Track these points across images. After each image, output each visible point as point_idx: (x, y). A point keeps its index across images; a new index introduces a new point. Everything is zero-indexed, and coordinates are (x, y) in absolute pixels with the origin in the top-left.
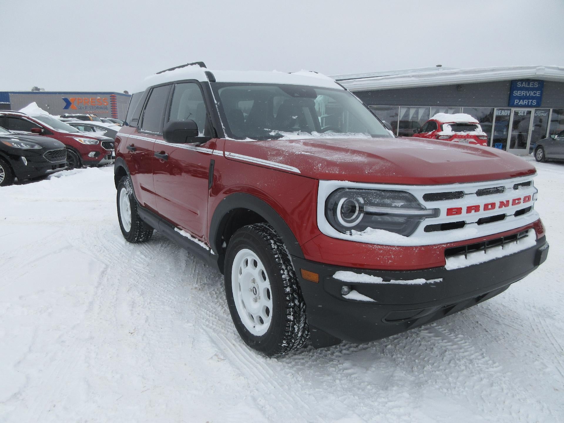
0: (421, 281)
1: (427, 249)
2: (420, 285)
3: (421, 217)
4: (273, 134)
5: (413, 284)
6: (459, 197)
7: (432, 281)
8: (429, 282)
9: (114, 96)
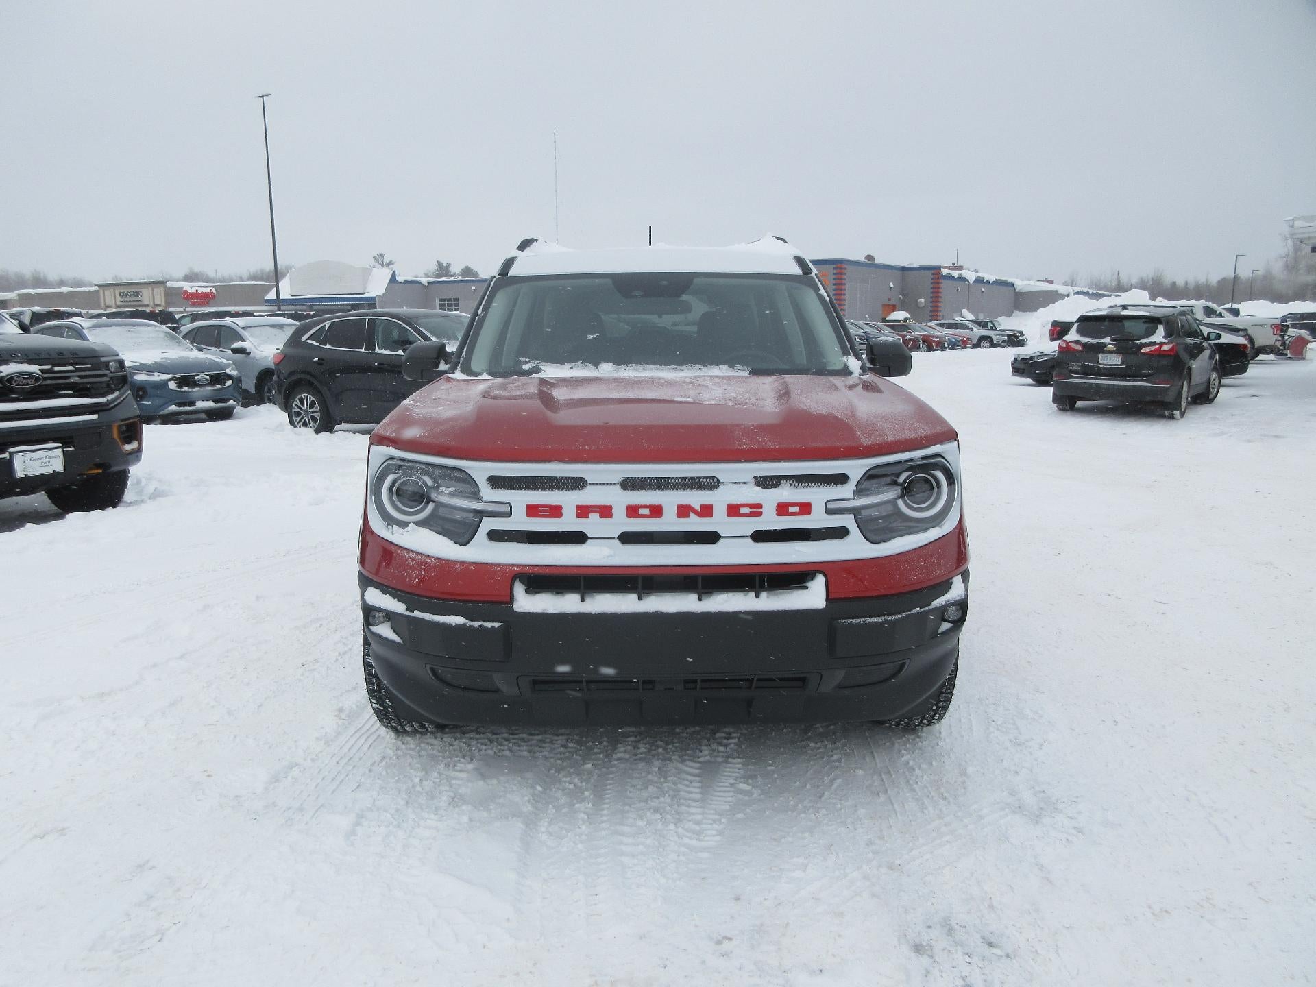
0: (456, 620)
1: (482, 568)
2: (451, 625)
3: (480, 514)
4: (526, 367)
5: (441, 621)
6: (573, 488)
7: (476, 624)
8: (469, 623)
9: (841, 268)
